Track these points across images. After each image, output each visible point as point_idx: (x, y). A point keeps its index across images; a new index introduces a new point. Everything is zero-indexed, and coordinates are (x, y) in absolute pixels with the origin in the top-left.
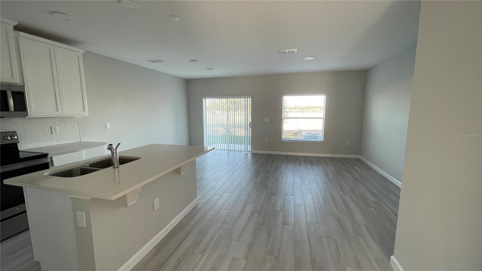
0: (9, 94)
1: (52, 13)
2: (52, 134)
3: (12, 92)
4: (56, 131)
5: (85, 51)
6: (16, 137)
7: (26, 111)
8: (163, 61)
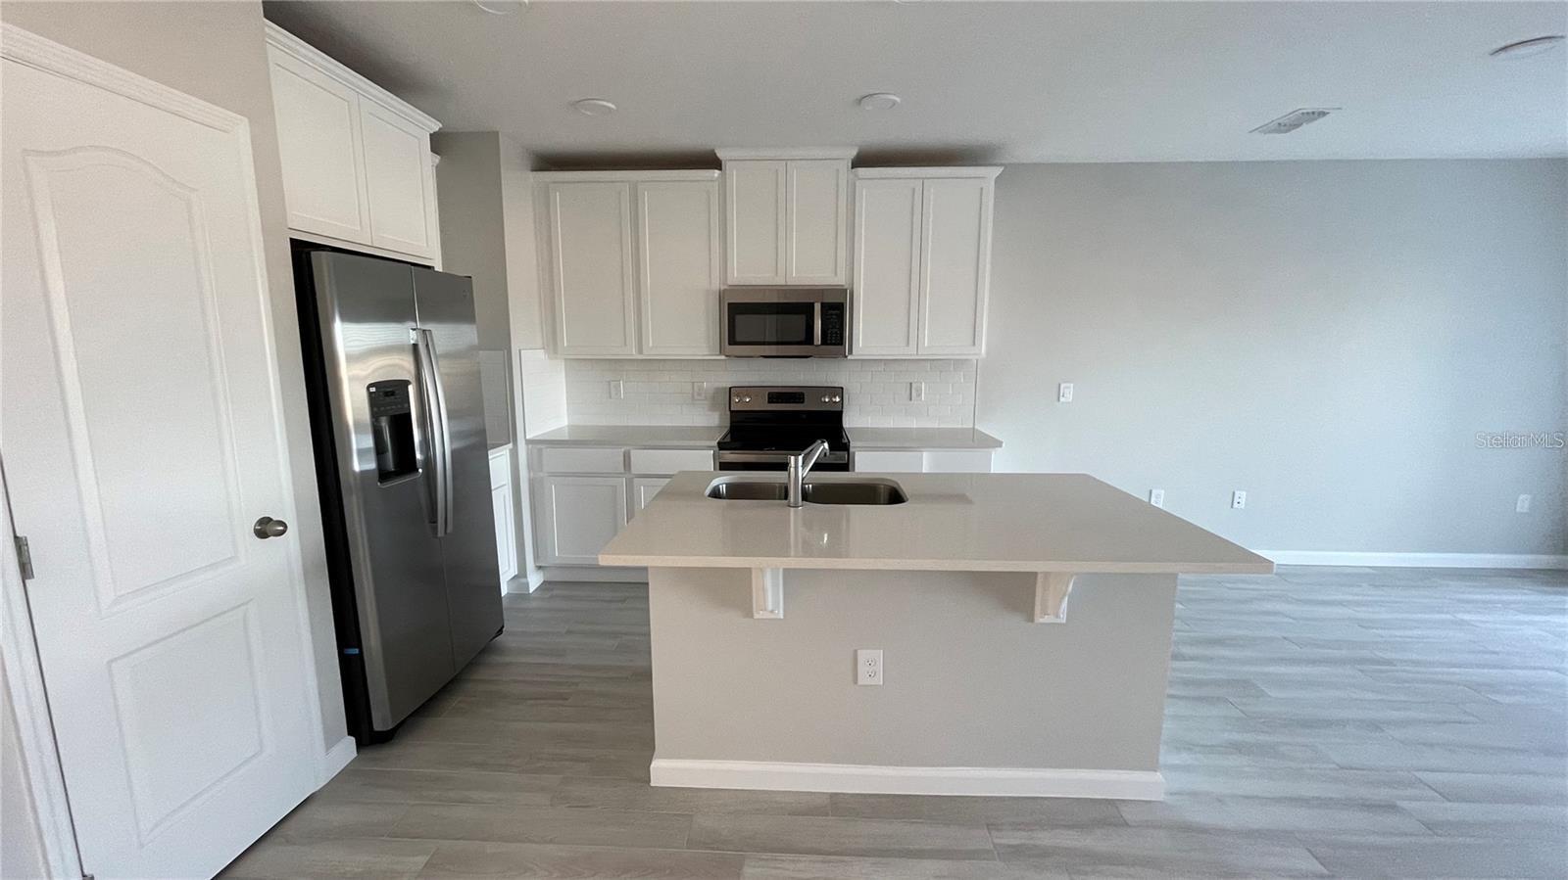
0: (818, 307)
1: (859, 101)
2: (911, 399)
3: (822, 304)
4: (919, 395)
5: (1002, 169)
6: (838, 399)
7: (842, 344)
8: (1323, 114)
